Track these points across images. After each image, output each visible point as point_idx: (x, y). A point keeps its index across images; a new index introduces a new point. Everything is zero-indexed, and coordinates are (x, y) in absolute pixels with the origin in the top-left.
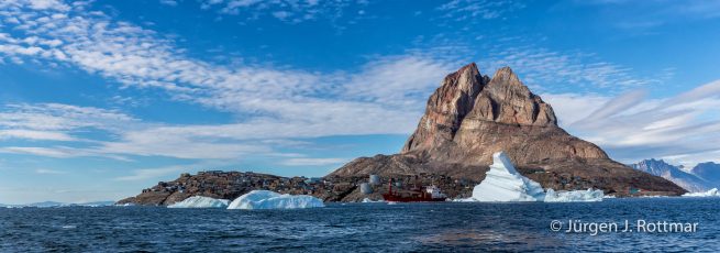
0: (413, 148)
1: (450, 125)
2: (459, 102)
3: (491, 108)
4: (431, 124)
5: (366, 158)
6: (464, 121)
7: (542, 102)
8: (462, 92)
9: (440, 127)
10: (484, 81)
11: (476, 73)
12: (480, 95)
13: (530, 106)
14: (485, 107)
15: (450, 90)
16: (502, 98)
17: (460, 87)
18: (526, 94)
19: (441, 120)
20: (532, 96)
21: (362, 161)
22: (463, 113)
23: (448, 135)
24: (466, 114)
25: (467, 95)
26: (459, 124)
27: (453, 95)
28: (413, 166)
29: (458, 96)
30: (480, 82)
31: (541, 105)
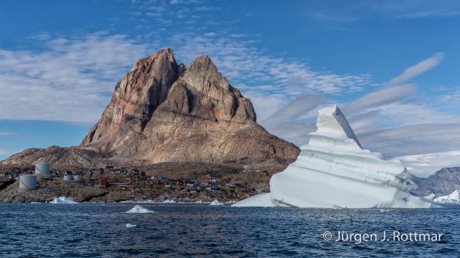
0: (95, 140)
1: (139, 115)
2: (151, 91)
3: (186, 100)
4: (118, 113)
5: (37, 150)
6: (156, 112)
7: (241, 96)
8: (155, 80)
9: (129, 118)
10: (180, 70)
11: (171, 60)
12: (175, 84)
13: (229, 99)
14: (180, 98)
15: (142, 77)
16: (199, 89)
17: (153, 73)
18: (225, 86)
19: (129, 109)
20: (231, 89)
21: (31, 153)
22: (155, 103)
23: (137, 128)
24: (158, 104)
25: (160, 84)
26: (150, 116)
27: (145, 82)
28: (94, 160)
29: (150, 83)
30: (175, 71)
31: (240, 100)
